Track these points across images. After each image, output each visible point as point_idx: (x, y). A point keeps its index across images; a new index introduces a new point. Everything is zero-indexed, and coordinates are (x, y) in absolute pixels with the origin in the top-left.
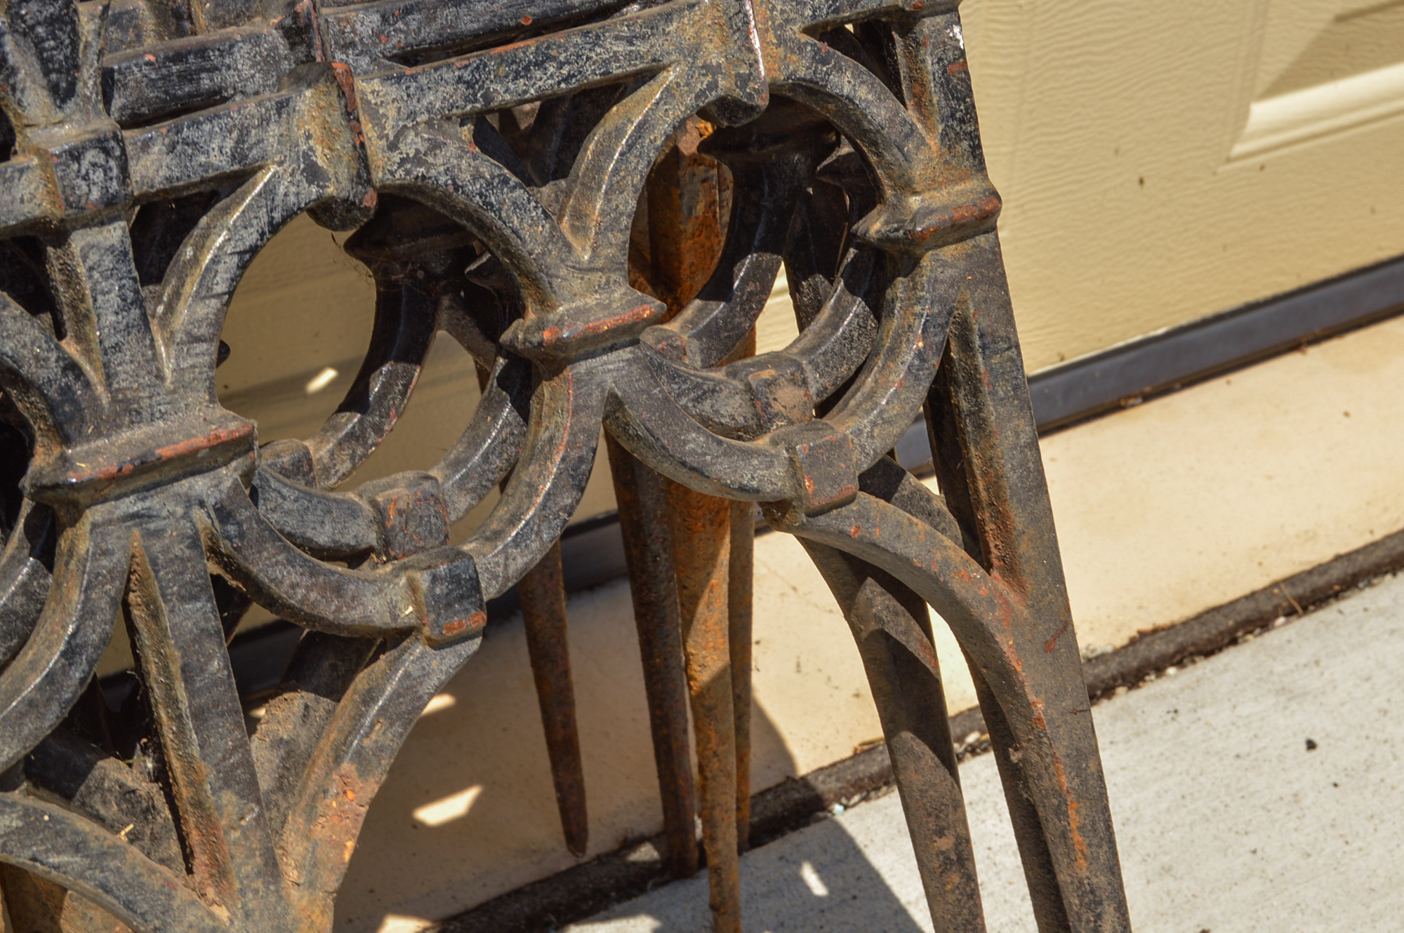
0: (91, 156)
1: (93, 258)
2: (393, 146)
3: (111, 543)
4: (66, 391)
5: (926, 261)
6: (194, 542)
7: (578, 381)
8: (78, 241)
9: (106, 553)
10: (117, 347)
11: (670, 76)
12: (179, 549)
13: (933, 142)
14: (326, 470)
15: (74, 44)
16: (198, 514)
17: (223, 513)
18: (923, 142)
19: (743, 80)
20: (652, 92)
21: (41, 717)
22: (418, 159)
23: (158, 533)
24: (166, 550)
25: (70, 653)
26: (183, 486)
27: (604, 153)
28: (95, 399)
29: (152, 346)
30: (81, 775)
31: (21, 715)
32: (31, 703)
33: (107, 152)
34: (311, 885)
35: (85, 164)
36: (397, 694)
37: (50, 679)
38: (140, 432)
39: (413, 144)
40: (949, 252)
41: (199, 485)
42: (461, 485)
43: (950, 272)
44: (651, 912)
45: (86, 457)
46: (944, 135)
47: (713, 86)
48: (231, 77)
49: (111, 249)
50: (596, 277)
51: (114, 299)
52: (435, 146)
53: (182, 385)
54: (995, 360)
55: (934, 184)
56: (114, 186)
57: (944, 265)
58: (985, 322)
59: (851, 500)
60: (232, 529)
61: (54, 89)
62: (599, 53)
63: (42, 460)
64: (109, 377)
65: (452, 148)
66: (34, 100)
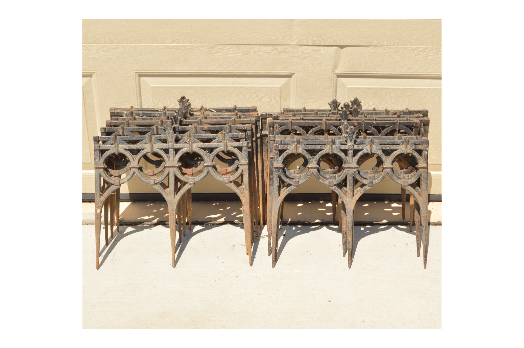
0: (351, 146)
1: (350, 153)
2: (374, 150)
3: (346, 172)
4: (346, 161)
5: (419, 170)
6: (352, 173)
7: (385, 171)
8: (349, 151)
10: (350, 159)
11: (399, 150)
12: (351, 174)
13: (422, 161)
14: (369, 173)
17: (355, 172)
18: (421, 160)
19: (405, 152)
20: (397, 151)
22: (376, 152)
23: (350, 172)
25: (341, 178)
27: (392, 155)
28: (348, 162)
29: (353, 159)
30: (342, 188)
31: (337, 181)
32: (338, 181)
33: (353, 146)
34: (354, 200)
36: (364, 189)
37: (339, 179)
38: (350, 165)
39: (376, 150)
40: (422, 169)
41: (353, 170)
42: (376, 176)
43: (421, 171)
44: (407, 227)
45: (346, 165)
46: (423, 160)
47: (403, 152)
48: (366, 143)
49: (352, 152)
50: (388, 163)
51: (351, 156)
52: (378, 151)
53: (354, 163)
54: (424, 179)
55: (421, 164)
56: (352, 148)
57: (421, 170)
58: (424, 176)
59: (407, 186)
61: (350, 141)
62: (393, 147)
63: (343, 165)
64: (349, 161)
65: (379, 151)
66: (349, 141)
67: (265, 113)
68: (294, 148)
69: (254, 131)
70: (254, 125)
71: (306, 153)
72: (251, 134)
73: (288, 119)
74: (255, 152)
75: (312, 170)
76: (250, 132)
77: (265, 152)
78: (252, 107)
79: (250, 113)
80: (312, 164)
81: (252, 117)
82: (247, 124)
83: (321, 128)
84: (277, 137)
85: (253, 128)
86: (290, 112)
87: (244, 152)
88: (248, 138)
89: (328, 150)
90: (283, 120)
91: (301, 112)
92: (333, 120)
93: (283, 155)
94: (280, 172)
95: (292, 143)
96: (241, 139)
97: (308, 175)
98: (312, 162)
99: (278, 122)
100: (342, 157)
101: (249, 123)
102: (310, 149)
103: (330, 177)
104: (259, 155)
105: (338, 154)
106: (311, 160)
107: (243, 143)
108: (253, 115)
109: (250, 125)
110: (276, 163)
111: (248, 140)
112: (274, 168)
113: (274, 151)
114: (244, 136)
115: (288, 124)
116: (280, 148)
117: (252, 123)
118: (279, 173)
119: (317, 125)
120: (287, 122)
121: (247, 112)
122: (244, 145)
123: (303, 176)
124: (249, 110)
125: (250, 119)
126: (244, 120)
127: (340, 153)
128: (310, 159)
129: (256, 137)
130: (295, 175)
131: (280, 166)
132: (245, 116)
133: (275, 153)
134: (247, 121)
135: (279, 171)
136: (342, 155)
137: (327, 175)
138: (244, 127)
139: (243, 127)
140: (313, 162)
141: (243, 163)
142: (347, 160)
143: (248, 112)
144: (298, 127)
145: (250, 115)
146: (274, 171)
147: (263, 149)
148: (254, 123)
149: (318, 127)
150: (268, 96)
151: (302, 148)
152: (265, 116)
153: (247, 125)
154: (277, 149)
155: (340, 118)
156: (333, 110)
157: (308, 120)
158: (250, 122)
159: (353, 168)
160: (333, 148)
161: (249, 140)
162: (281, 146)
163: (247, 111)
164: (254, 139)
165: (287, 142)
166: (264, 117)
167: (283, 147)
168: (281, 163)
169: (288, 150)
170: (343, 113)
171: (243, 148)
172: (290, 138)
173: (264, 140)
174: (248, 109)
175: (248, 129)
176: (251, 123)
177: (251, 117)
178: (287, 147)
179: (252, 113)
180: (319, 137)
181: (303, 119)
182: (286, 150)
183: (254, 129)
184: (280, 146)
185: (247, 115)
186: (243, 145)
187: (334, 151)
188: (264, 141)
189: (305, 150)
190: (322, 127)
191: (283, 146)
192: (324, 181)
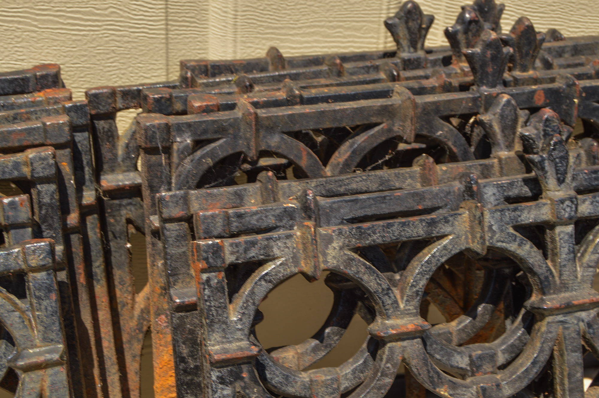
0: (567, 203)
1: (562, 235)
3: (552, 329)
4: (547, 278)
6: (578, 333)
8: (558, 229)
9: (551, 332)
10: (565, 266)
12: (574, 335)
15: (567, 166)
16: (581, 324)
17: (589, 325)
21: (522, 382)
23: (567, 328)
24: (569, 334)
25: (534, 363)
26: (578, 314)
28: (555, 281)
29: (576, 267)
31: (515, 380)
32: (519, 377)
33: (572, 202)
35: (565, 205)
37: (526, 370)
38: (567, 295)
41: (583, 314)
45: (550, 300)
49: (568, 234)
51: (566, 250)
53: (583, 281)
56: (573, 213)
60: (591, 331)
61: (558, 180)
63: (534, 298)
64: (561, 275)
66: (551, 182)
67: (105, 90)
68: (301, 246)
69: (66, 178)
70: (67, 151)
71: (364, 264)
72: (57, 196)
73: (232, 107)
74: (81, 279)
75: (400, 344)
76: (53, 187)
77: (119, 268)
78: (36, 68)
79: (36, 94)
80: (397, 317)
81: (48, 113)
82: (29, 151)
83: (390, 130)
84: (197, 198)
85: (62, 167)
86: (214, 75)
87: (39, 298)
88: (44, 219)
89: (467, 238)
90: (207, 110)
91: (263, 69)
92: (432, 91)
93: (252, 292)
94: (242, 379)
95: (281, 220)
96: (12, 232)
97: (384, 375)
98: (398, 307)
99: (189, 125)
100: (531, 261)
101: (37, 142)
102: (380, 241)
103: (472, 363)
104: (100, 290)
105: (513, 247)
106: (392, 295)
107: (24, 253)
108: (49, 104)
109: (49, 151)
110: (219, 339)
111: (43, 227)
112: (212, 364)
113: (205, 276)
114: (24, 214)
115: (239, 129)
116: (230, 258)
117: (53, 142)
118: (238, 386)
119: (374, 120)
120: (236, 119)
121: (15, 93)
122: (34, 262)
123: (349, 376)
124: (25, 80)
125: (44, 124)
126: (10, 132)
127: (520, 245)
128: (387, 294)
129: (81, 206)
130: (311, 381)
131: (241, 349)
132: (11, 113)
133: (210, 286)
134: (29, 131)
135: (238, 377)
136: (529, 253)
137: (459, 353)
138: (17, 165)
139: (10, 164)
140: (402, 306)
141: (42, 359)
142: (551, 273)
143: (22, 92)
144: (285, 137)
145: (34, 104)
146: (214, 378)
147: (113, 254)
148: (62, 140)
149: (377, 129)
150: (106, 12)
151: (341, 244)
152: (110, 101)
153: (31, 154)
154: (219, 263)
155: (470, 78)
156: (406, 48)
157: (325, 99)
158: (46, 137)
159: (582, 307)
160: (486, 224)
161: (50, 227)
162: (237, 245)
163: (18, 89)
164: (73, 218)
165: (255, 218)
166: (102, 110)
167: (246, 250)
168: (246, 331)
169: (274, 259)
170: (489, 53)
171: (31, 275)
172: (259, 198)
173: (114, 216)
174: (22, 79)
175: (41, 172)
176: (49, 142)
177: (44, 114)
178: (266, 247)
179: (41, 94)
180: (397, 176)
181: (303, 101)
182: (261, 263)
183: (66, 168)
184: (231, 245)
185: (20, 106)
186: (25, 261)
187: (491, 238)
188: (112, 220)
189: (356, 250)
190: (396, 129)
191: (246, 242)
192: (459, 391)
